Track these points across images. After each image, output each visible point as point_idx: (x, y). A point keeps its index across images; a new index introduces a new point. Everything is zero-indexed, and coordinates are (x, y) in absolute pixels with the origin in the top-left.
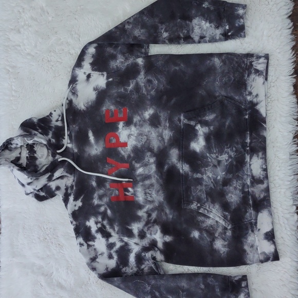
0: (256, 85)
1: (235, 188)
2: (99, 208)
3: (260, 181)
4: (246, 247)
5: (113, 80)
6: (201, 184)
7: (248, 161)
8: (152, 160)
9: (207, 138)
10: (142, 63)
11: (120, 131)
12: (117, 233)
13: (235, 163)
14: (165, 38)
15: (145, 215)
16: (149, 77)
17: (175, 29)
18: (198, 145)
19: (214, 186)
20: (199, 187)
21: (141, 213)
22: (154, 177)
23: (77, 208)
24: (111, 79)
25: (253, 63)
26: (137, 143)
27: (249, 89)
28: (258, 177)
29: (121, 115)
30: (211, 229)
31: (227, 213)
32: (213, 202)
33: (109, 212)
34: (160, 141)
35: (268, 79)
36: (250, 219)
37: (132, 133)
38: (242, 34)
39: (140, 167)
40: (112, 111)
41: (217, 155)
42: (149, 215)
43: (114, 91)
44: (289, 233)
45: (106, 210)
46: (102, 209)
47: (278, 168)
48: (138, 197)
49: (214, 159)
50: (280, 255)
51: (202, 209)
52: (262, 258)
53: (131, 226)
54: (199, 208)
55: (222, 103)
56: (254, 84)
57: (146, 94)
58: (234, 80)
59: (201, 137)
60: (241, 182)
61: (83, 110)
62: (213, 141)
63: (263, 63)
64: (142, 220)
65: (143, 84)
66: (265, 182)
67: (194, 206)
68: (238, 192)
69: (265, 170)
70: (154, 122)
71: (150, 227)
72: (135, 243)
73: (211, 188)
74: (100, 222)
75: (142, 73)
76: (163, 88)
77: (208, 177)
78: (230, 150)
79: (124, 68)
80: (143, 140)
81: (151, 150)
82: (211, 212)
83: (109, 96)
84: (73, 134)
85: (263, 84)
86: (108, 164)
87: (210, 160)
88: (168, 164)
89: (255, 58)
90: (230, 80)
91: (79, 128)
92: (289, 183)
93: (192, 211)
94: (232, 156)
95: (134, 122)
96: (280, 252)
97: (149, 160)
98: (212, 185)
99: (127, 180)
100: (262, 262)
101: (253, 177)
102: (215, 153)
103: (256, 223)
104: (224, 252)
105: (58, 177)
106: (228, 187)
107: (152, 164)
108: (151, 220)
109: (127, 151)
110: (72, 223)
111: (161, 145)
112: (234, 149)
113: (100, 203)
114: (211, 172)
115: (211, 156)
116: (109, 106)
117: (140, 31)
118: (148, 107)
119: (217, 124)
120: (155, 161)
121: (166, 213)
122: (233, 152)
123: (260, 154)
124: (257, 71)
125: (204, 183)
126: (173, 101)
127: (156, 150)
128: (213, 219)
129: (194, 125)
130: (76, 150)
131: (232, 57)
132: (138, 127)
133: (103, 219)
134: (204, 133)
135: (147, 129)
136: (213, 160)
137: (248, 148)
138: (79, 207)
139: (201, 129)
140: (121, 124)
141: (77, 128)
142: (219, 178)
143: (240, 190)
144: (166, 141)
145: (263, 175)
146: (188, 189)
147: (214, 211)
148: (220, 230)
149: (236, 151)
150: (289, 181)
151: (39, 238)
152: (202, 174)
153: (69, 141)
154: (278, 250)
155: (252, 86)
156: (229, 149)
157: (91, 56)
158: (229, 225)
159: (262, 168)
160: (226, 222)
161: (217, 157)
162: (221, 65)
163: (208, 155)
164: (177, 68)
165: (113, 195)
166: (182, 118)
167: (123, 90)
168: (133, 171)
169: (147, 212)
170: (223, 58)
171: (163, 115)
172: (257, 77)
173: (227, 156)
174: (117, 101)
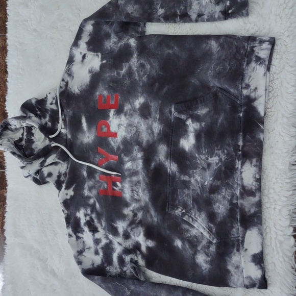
0: (256, 76)
1: (224, 197)
2: (89, 200)
3: (251, 193)
4: (230, 267)
5: (107, 62)
6: (188, 188)
7: (240, 167)
8: (140, 155)
9: (198, 136)
10: (135, 45)
11: (111, 119)
12: (104, 229)
13: (223, 168)
14: (159, 16)
15: (131, 214)
16: (142, 61)
17: (171, 4)
18: (188, 143)
19: (201, 192)
20: (186, 191)
21: (127, 211)
22: (141, 173)
23: (68, 197)
24: (104, 61)
25: (254, 49)
26: (127, 134)
27: (247, 81)
28: (249, 188)
29: (112, 102)
30: (195, 240)
31: (212, 225)
32: (200, 210)
33: (98, 205)
34: (150, 135)
35: (271, 69)
36: (236, 235)
37: (122, 123)
38: (244, 12)
39: (128, 161)
40: (105, 97)
41: (206, 156)
42: (135, 215)
43: (107, 75)
44: (281, 259)
45: (95, 203)
46: (92, 201)
47: (274, 180)
48: (125, 193)
49: (204, 160)
50: (269, 282)
51: (187, 216)
52: (247, 282)
53: (116, 224)
54: (183, 214)
55: (215, 95)
56: (253, 75)
57: (138, 79)
58: (230, 69)
59: (191, 134)
60: (230, 191)
61: (77, 94)
62: (203, 140)
63: (266, 49)
64: (127, 219)
65: (136, 69)
66: (258, 195)
67: (178, 212)
69: (259, 180)
70: (145, 112)
71: (134, 228)
72: (118, 243)
73: (198, 193)
74: (89, 215)
75: (135, 56)
76: (155, 74)
77: (196, 180)
78: (221, 152)
79: (117, 49)
80: (132, 132)
81: (139, 143)
82: (196, 221)
83: (103, 80)
84: (67, 119)
85: (264, 75)
86: (99, 154)
87: (199, 162)
88: (156, 161)
89: (257, 42)
90: (225, 69)
91: (74, 113)
92: (286, 199)
93: (176, 217)
94: (223, 160)
95: (125, 110)
96: (269, 279)
97: (136, 154)
98: (199, 191)
99: (116, 173)
100: (247, 287)
101: (243, 187)
102: (204, 154)
103: (243, 241)
104: (206, 269)
105: (50, 163)
106: (216, 195)
107: (139, 159)
108: (136, 220)
109: (117, 142)
110: (63, 211)
111: (150, 139)
112: (226, 151)
113: (90, 194)
114: (199, 176)
115: (200, 157)
116: (102, 92)
117: (133, 7)
118: (139, 95)
119: (209, 120)
120: (142, 157)
121: (151, 215)
122: (225, 154)
123: (254, 161)
124: (258, 59)
125: (192, 187)
126: (165, 90)
127: (144, 143)
128: (197, 229)
129: (185, 119)
130: (69, 137)
131: (232, 40)
132: (127, 116)
133: (92, 212)
134: (194, 129)
135: (137, 119)
136: (203, 162)
137: (240, 153)
138: (71, 196)
139: (192, 124)
140: (112, 112)
141: (71, 112)
142: (206, 183)
143: (228, 201)
144: (156, 135)
145: (255, 186)
146: (174, 192)
147: (200, 220)
148: (204, 242)
149: (228, 154)
150: (286, 197)
151: (38, 222)
152: (190, 177)
153: (63, 126)
154: (267, 277)
155: (250, 77)
156: (220, 151)
157: (89, 34)
158: (213, 239)
159: (255, 178)
160: (210, 235)
161: (207, 159)
162: (218, 49)
163: (197, 155)
164: (171, 52)
165: (101, 188)
166: (173, 110)
167: (115, 74)
168: (122, 165)
169: (133, 211)
170: (221, 41)
171: (154, 105)
172: (258, 66)
173: (218, 158)
174: (109, 86)
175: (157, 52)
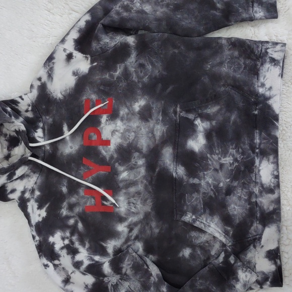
0: (270, 76)
1: (240, 198)
2: (68, 221)
3: (271, 191)
5: (97, 64)
6: (198, 191)
7: (258, 165)
8: (141, 162)
9: (208, 135)
10: (134, 44)
11: (102, 125)
15: (126, 230)
16: (142, 61)
18: (197, 144)
19: (215, 195)
20: (195, 195)
21: (122, 228)
22: (142, 182)
23: (41, 219)
24: (95, 64)
25: (268, 51)
26: (123, 141)
27: (262, 80)
28: (268, 185)
30: (207, 244)
31: (229, 228)
32: (212, 214)
33: (80, 225)
34: (150, 138)
37: (118, 128)
39: (124, 171)
41: (220, 156)
42: (131, 230)
43: (97, 77)
45: (76, 223)
46: (72, 222)
48: (119, 207)
49: (217, 161)
51: (198, 222)
53: (106, 243)
54: (194, 221)
56: (268, 75)
58: (245, 68)
59: (201, 134)
60: (246, 191)
61: (59, 99)
62: (215, 139)
63: (281, 50)
64: (122, 236)
65: (134, 69)
66: (276, 192)
67: (188, 218)
68: (243, 202)
69: (277, 177)
70: (145, 115)
73: (211, 196)
74: (67, 238)
75: (133, 56)
76: (158, 74)
77: (208, 183)
78: (236, 151)
79: (110, 50)
80: (130, 138)
81: (138, 150)
82: (209, 226)
83: (91, 83)
85: (279, 76)
86: (84, 165)
87: (210, 162)
88: (160, 166)
89: (270, 44)
90: (239, 68)
91: (54, 121)
94: (239, 159)
95: (121, 115)
97: (136, 162)
98: (212, 194)
101: (262, 185)
102: (218, 154)
103: (260, 238)
106: (231, 196)
107: (140, 166)
109: (109, 150)
110: (34, 237)
111: (151, 143)
112: (240, 150)
113: (70, 214)
114: (211, 178)
115: (212, 158)
116: (90, 96)
118: (139, 97)
119: (220, 118)
120: (144, 164)
121: (151, 227)
122: (239, 153)
123: (271, 157)
124: (274, 61)
125: (202, 190)
126: (169, 89)
127: (145, 150)
129: (193, 119)
132: (125, 121)
133: (72, 234)
135: (135, 123)
136: (214, 163)
137: (258, 150)
138: (43, 218)
139: (201, 124)
140: (104, 118)
141: (51, 119)
142: (221, 185)
143: (246, 201)
144: (157, 138)
145: (274, 183)
146: (182, 196)
147: (212, 225)
148: (217, 246)
149: (243, 153)
152: (200, 180)
155: (265, 76)
156: (234, 151)
158: (230, 242)
159: (273, 175)
160: (227, 239)
161: (220, 159)
163: (209, 155)
164: (176, 51)
165: (88, 205)
167: (107, 76)
168: (116, 176)
169: (128, 227)
171: (156, 106)
172: (272, 67)
173: (232, 158)
174: (99, 90)
175: (160, 52)
